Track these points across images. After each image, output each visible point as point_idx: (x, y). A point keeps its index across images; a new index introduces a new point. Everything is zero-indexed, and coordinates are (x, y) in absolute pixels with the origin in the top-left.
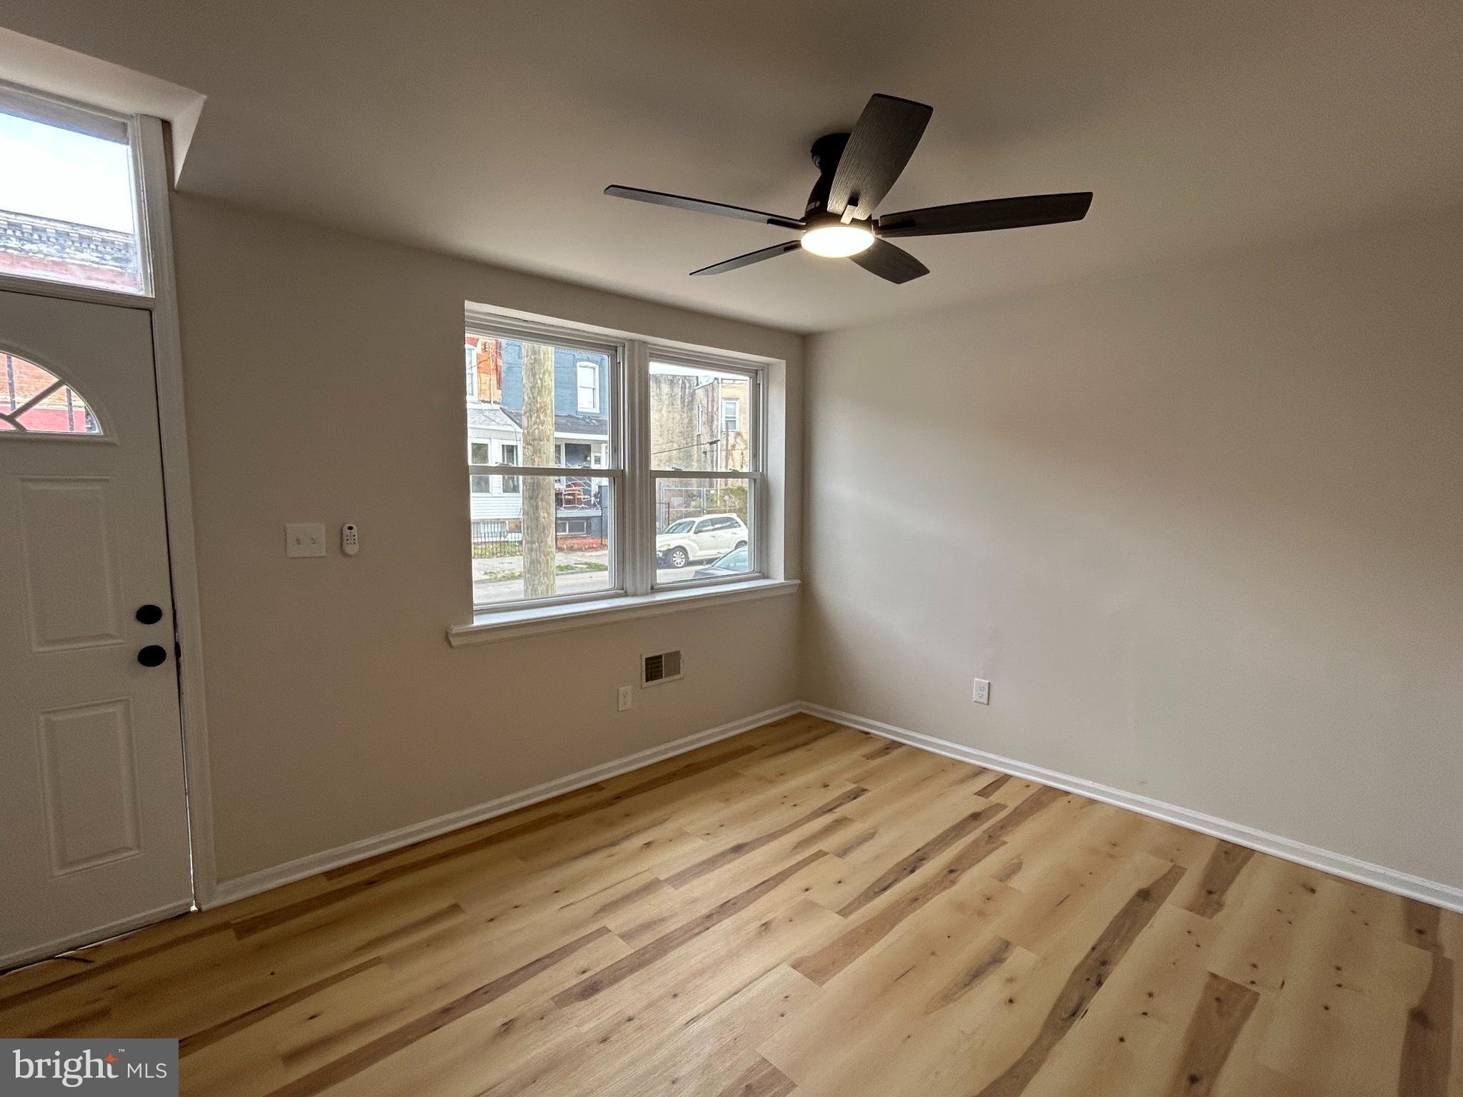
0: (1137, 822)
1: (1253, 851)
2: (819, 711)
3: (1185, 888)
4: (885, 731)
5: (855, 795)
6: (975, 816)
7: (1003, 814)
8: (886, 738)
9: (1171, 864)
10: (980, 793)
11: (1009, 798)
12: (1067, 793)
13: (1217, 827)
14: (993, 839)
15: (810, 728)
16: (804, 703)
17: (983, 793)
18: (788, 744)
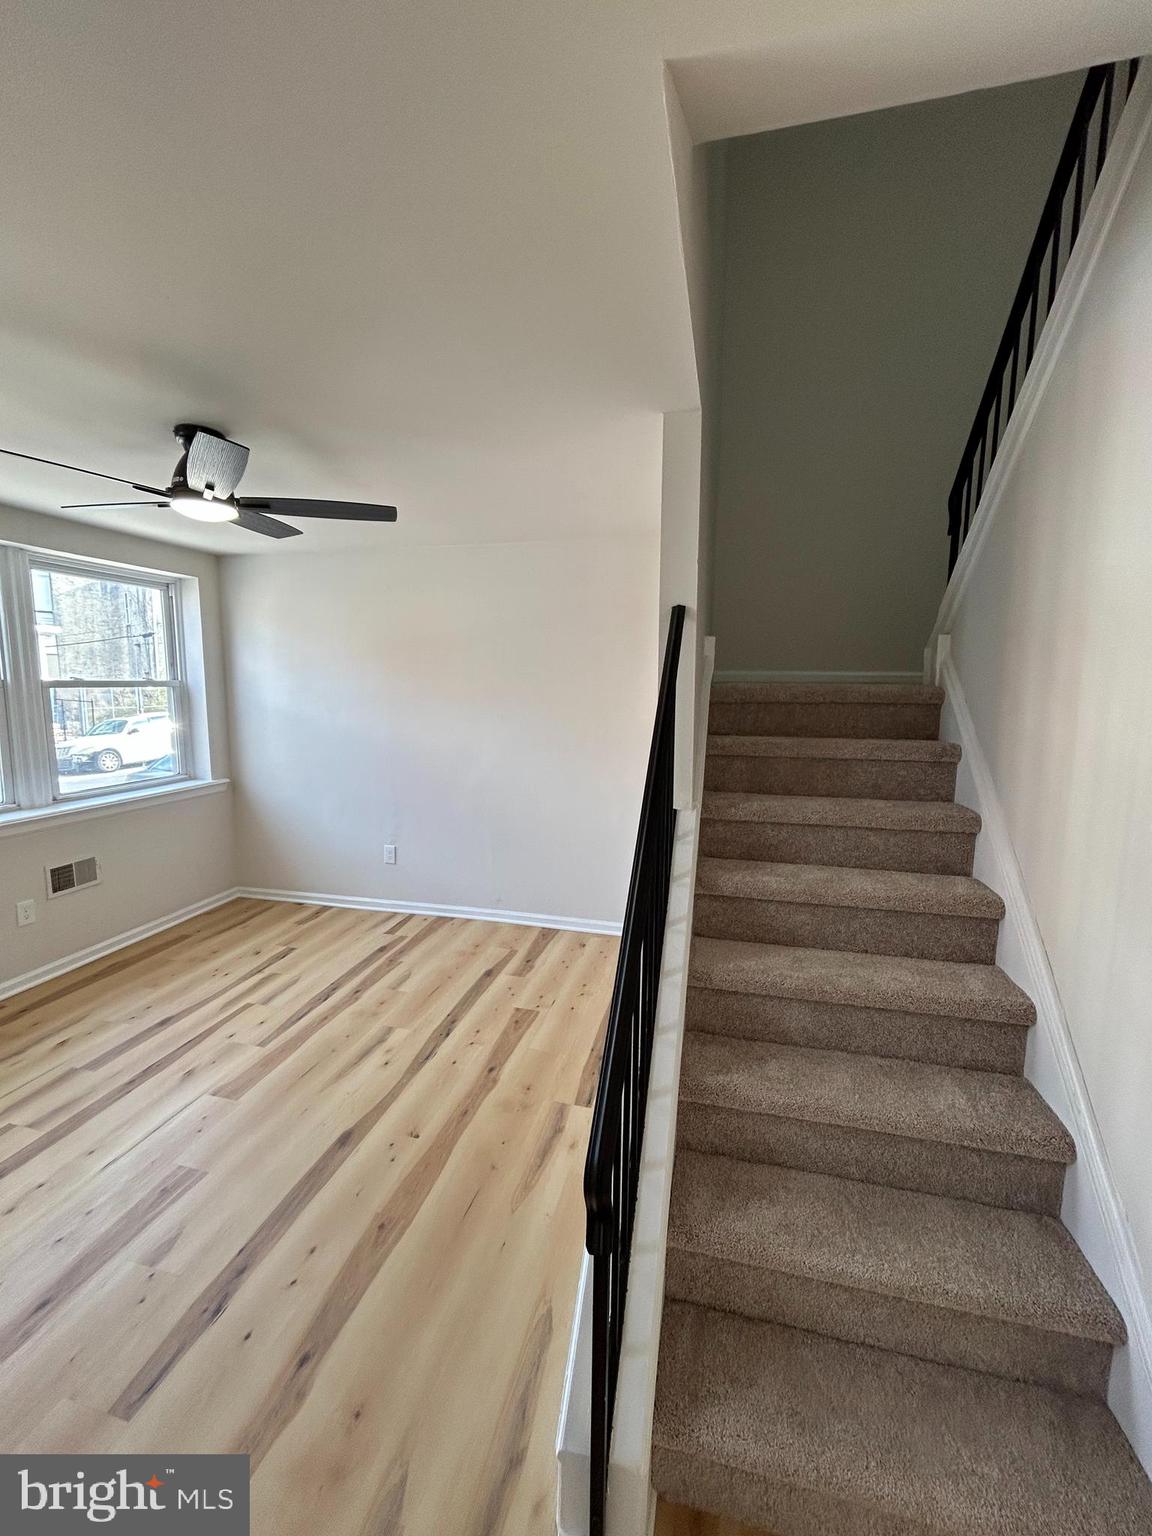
0: (494, 927)
1: (558, 930)
2: (258, 893)
3: (515, 963)
4: (315, 899)
5: (283, 955)
6: (382, 949)
7: (405, 942)
8: (316, 905)
9: (509, 951)
10: (387, 933)
11: (409, 931)
12: (452, 919)
13: (540, 920)
14: (392, 962)
15: (248, 908)
16: (242, 888)
17: (391, 931)
18: (222, 927)
